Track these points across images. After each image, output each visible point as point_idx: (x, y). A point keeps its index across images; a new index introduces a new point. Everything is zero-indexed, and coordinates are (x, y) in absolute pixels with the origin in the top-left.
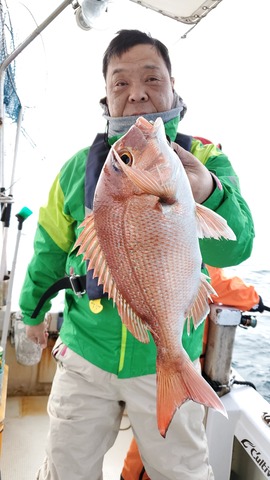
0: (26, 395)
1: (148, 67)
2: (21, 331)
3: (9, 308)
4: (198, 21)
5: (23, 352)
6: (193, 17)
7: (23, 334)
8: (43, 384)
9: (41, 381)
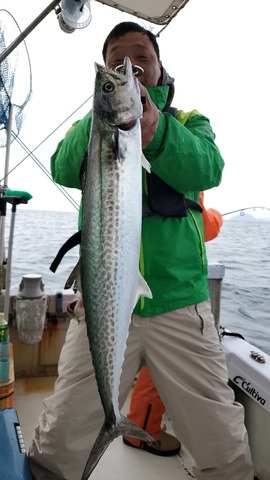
0: (29, 377)
1: (139, 46)
2: (23, 309)
3: (8, 292)
4: (169, 21)
5: (25, 330)
6: (164, 17)
7: (24, 313)
8: (45, 366)
9: (43, 363)
